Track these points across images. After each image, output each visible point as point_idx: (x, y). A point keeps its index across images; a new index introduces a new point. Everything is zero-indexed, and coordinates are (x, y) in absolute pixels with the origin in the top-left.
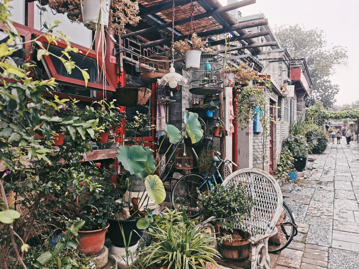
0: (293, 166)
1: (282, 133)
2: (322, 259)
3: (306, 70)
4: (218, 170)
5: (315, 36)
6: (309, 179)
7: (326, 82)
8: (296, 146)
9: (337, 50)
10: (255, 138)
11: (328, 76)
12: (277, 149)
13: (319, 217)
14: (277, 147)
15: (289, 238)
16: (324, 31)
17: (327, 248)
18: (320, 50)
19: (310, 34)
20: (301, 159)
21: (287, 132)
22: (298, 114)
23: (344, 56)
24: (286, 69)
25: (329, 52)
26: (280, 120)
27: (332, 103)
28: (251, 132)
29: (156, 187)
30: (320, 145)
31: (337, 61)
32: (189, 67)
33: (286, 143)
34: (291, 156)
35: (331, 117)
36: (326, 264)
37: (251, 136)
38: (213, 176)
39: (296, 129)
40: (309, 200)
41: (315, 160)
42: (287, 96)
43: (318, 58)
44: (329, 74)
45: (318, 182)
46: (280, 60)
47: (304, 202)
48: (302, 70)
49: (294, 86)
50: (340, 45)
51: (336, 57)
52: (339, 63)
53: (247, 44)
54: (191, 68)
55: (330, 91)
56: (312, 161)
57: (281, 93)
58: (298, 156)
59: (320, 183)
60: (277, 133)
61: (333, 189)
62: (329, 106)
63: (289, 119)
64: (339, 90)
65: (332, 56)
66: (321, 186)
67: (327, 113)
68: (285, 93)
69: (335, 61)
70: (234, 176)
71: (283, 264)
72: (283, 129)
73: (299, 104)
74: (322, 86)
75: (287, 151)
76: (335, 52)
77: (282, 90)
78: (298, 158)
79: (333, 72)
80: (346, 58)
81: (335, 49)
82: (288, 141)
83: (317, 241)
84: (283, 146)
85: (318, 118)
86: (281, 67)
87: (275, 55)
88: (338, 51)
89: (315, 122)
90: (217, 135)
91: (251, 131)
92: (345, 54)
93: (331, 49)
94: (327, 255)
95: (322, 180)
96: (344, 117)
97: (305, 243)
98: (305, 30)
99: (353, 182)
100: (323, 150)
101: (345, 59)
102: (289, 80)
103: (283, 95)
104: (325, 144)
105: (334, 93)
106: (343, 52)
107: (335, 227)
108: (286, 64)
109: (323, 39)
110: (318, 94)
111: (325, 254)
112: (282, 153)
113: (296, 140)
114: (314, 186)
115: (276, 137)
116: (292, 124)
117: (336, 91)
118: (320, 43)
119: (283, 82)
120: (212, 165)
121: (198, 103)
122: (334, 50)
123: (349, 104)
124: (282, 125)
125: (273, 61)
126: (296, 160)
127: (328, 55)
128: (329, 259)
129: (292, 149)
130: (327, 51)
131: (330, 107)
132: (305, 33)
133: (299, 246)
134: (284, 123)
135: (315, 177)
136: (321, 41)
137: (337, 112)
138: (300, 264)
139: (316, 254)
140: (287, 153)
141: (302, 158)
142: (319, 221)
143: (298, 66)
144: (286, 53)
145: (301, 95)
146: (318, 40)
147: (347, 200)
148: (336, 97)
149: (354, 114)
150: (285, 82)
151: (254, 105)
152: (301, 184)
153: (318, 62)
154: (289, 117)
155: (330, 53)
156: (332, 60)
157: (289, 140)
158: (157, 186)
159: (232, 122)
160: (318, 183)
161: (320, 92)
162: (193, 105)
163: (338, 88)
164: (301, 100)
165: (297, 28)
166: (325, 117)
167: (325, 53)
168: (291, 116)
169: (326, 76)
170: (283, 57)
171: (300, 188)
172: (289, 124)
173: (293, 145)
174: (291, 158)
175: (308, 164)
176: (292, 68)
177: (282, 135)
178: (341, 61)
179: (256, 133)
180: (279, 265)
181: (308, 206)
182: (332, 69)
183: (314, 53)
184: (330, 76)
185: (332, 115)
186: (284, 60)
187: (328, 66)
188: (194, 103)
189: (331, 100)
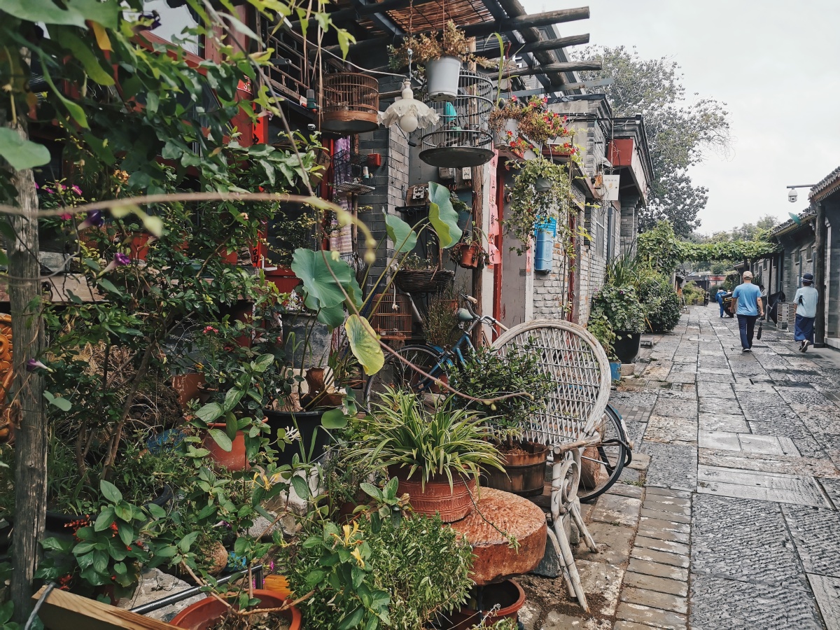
0: (612, 350)
1: (592, 279)
2: (681, 511)
3: (643, 145)
4: (468, 338)
5: (661, 76)
6: (645, 379)
7: (681, 180)
8: (619, 307)
9: (705, 110)
10: (539, 283)
11: (685, 168)
12: (581, 313)
13: (668, 443)
14: (580, 308)
15: (615, 472)
16: (679, 65)
17: (689, 494)
18: (670, 108)
19: (650, 69)
20: (630, 336)
21: (601, 280)
22: (622, 243)
23: (721, 123)
24: (603, 140)
25: (690, 113)
26: (587, 251)
27: (689, 228)
28: (530, 271)
29: (365, 342)
30: (664, 315)
31: (706, 134)
32: (437, 93)
33: (599, 302)
34: (609, 329)
35: (690, 257)
36: (689, 518)
37: (530, 278)
38: (458, 349)
39: (619, 273)
40: (647, 414)
41: (655, 344)
42: (605, 198)
43: (665, 127)
44: (688, 163)
45: (663, 384)
46: (590, 119)
47: (637, 417)
48: (634, 145)
49: (618, 177)
50: (713, 99)
51: (704, 125)
52: (709, 139)
53: (538, 63)
54: (439, 95)
55: (688, 201)
56: (649, 346)
57: (593, 191)
58: (624, 329)
59: (669, 386)
60: (582, 277)
61: (694, 396)
62: (685, 234)
63: (605, 251)
64: (708, 201)
65: (695, 122)
66: (670, 391)
67: (682, 247)
68: (600, 192)
69: (702, 133)
70: (513, 336)
71: (602, 519)
72: (593, 270)
73: (625, 220)
74: (671, 191)
75: (602, 317)
76: (702, 113)
77: (593, 183)
78: (624, 334)
79: (696, 159)
80: (724, 129)
81: (703, 107)
82: (602, 297)
83: (668, 482)
84: (593, 308)
85: (661, 256)
86: (591, 134)
87: (580, 107)
88: (709, 112)
89: (655, 266)
90: (468, 263)
91: (531, 267)
92: (722, 119)
93: (693, 106)
94: (688, 504)
95: (670, 380)
96: (716, 256)
97: (643, 486)
98: (639, 60)
99: (736, 385)
100: (671, 327)
101: (722, 131)
102: (609, 164)
103: (596, 197)
104: (676, 314)
105: (697, 206)
106: (719, 114)
107: (702, 460)
108: (602, 128)
109: (676, 83)
110: (662, 208)
111: (686, 503)
112: (590, 323)
113: (620, 296)
114: (656, 390)
115: (579, 286)
116: (611, 263)
117: (702, 201)
118: (671, 91)
119: (595, 168)
120: (457, 328)
121: (422, 197)
122: (699, 108)
123: (728, 233)
124: (592, 261)
125: (575, 120)
126: (620, 338)
127: (686, 119)
128: (692, 511)
129: (610, 314)
130: (684, 110)
131: (686, 237)
132: (638, 66)
133: (632, 491)
134: (595, 258)
135: (657, 375)
136: (672, 86)
137: (702, 246)
138: (636, 519)
139: (667, 503)
140: (602, 322)
141: (630, 333)
142: (670, 449)
143: (628, 134)
144: (602, 103)
145: (631, 203)
146: (667, 83)
147: (724, 416)
148: (700, 214)
149: (737, 249)
150: (600, 167)
151: (546, 201)
152: (628, 387)
153: (663, 134)
154: (605, 247)
155: (691, 115)
156: (694, 132)
157: (605, 295)
158: (366, 339)
159: (493, 241)
160: (662, 386)
161: (665, 203)
162: (412, 200)
163: (705, 196)
164: (629, 212)
165: (622, 55)
166: (677, 256)
167: (679, 114)
168: (608, 246)
169: (680, 168)
170: (598, 112)
171: (627, 394)
172: (605, 262)
173: (613, 305)
174: (608, 332)
175: (642, 352)
176: (615, 138)
177: (591, 283)
178: (715, 133)
179: (541, 274)
180: (595, 521)
181: (645, 425)
182: (694, 151)
183: (656, 113)
184: (689, 167)
185: (692, 252)
186: (598, 119)
187: (686, 146)
188: (414, 197)
189: (689, 223)
